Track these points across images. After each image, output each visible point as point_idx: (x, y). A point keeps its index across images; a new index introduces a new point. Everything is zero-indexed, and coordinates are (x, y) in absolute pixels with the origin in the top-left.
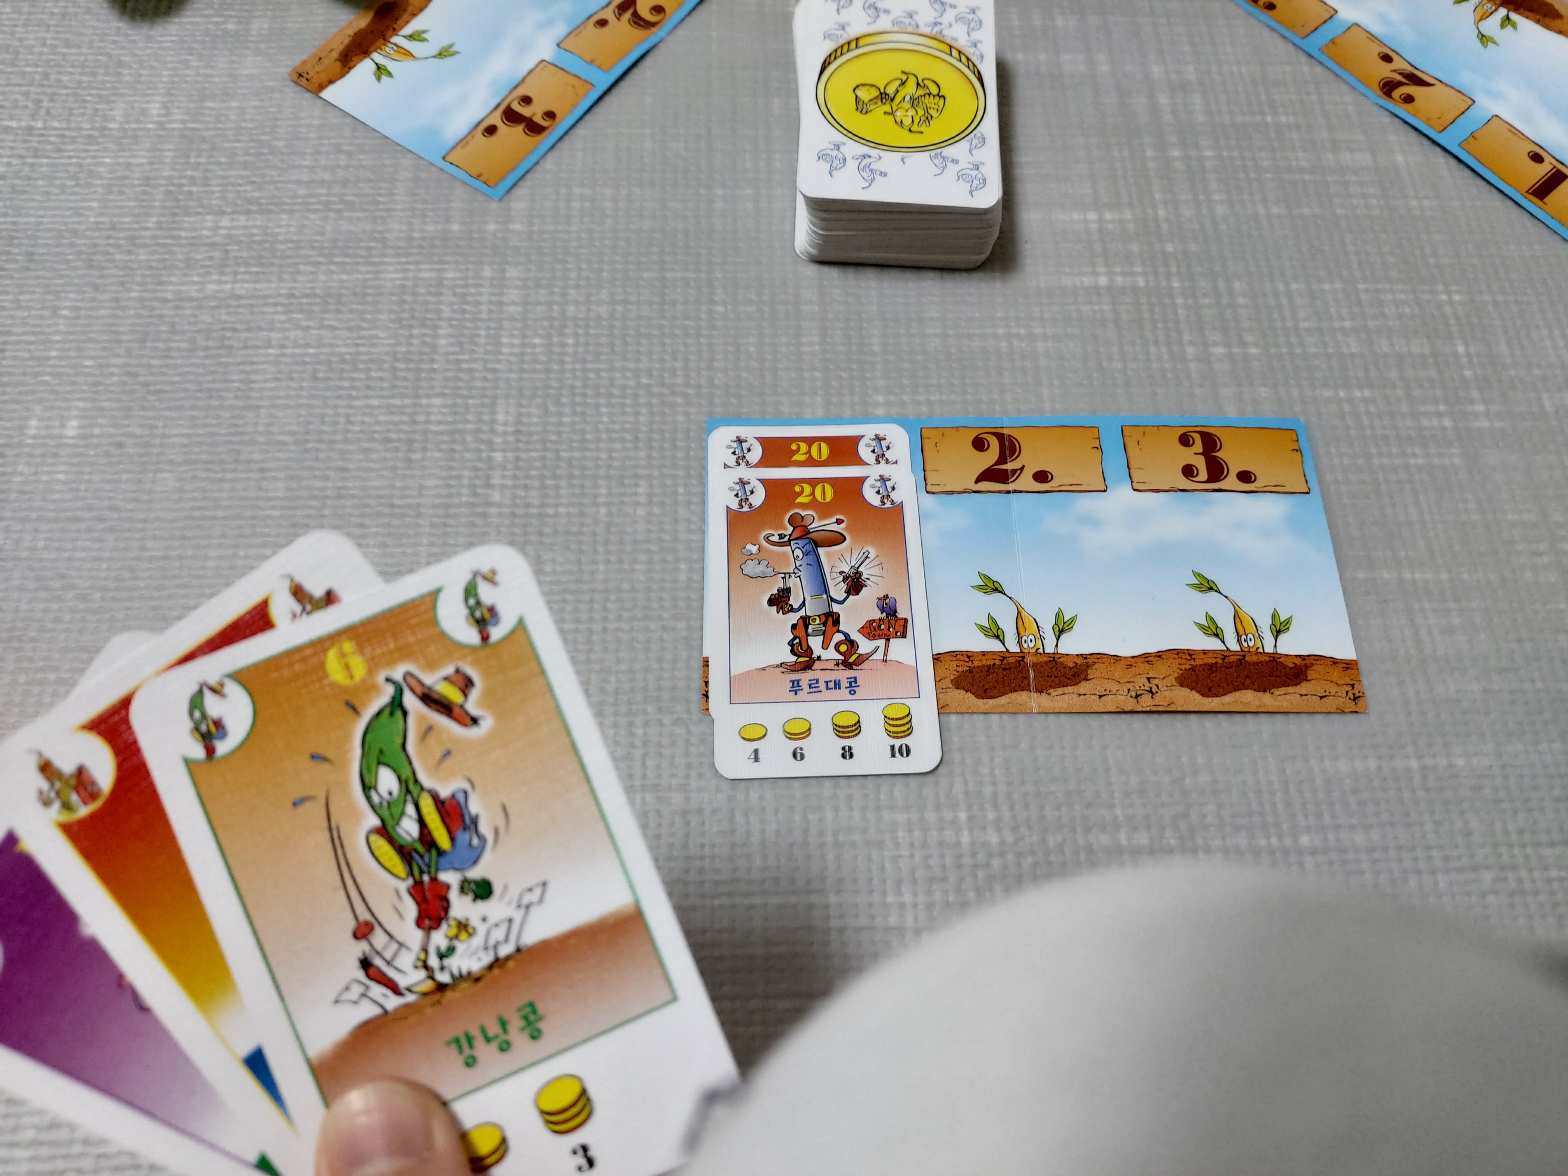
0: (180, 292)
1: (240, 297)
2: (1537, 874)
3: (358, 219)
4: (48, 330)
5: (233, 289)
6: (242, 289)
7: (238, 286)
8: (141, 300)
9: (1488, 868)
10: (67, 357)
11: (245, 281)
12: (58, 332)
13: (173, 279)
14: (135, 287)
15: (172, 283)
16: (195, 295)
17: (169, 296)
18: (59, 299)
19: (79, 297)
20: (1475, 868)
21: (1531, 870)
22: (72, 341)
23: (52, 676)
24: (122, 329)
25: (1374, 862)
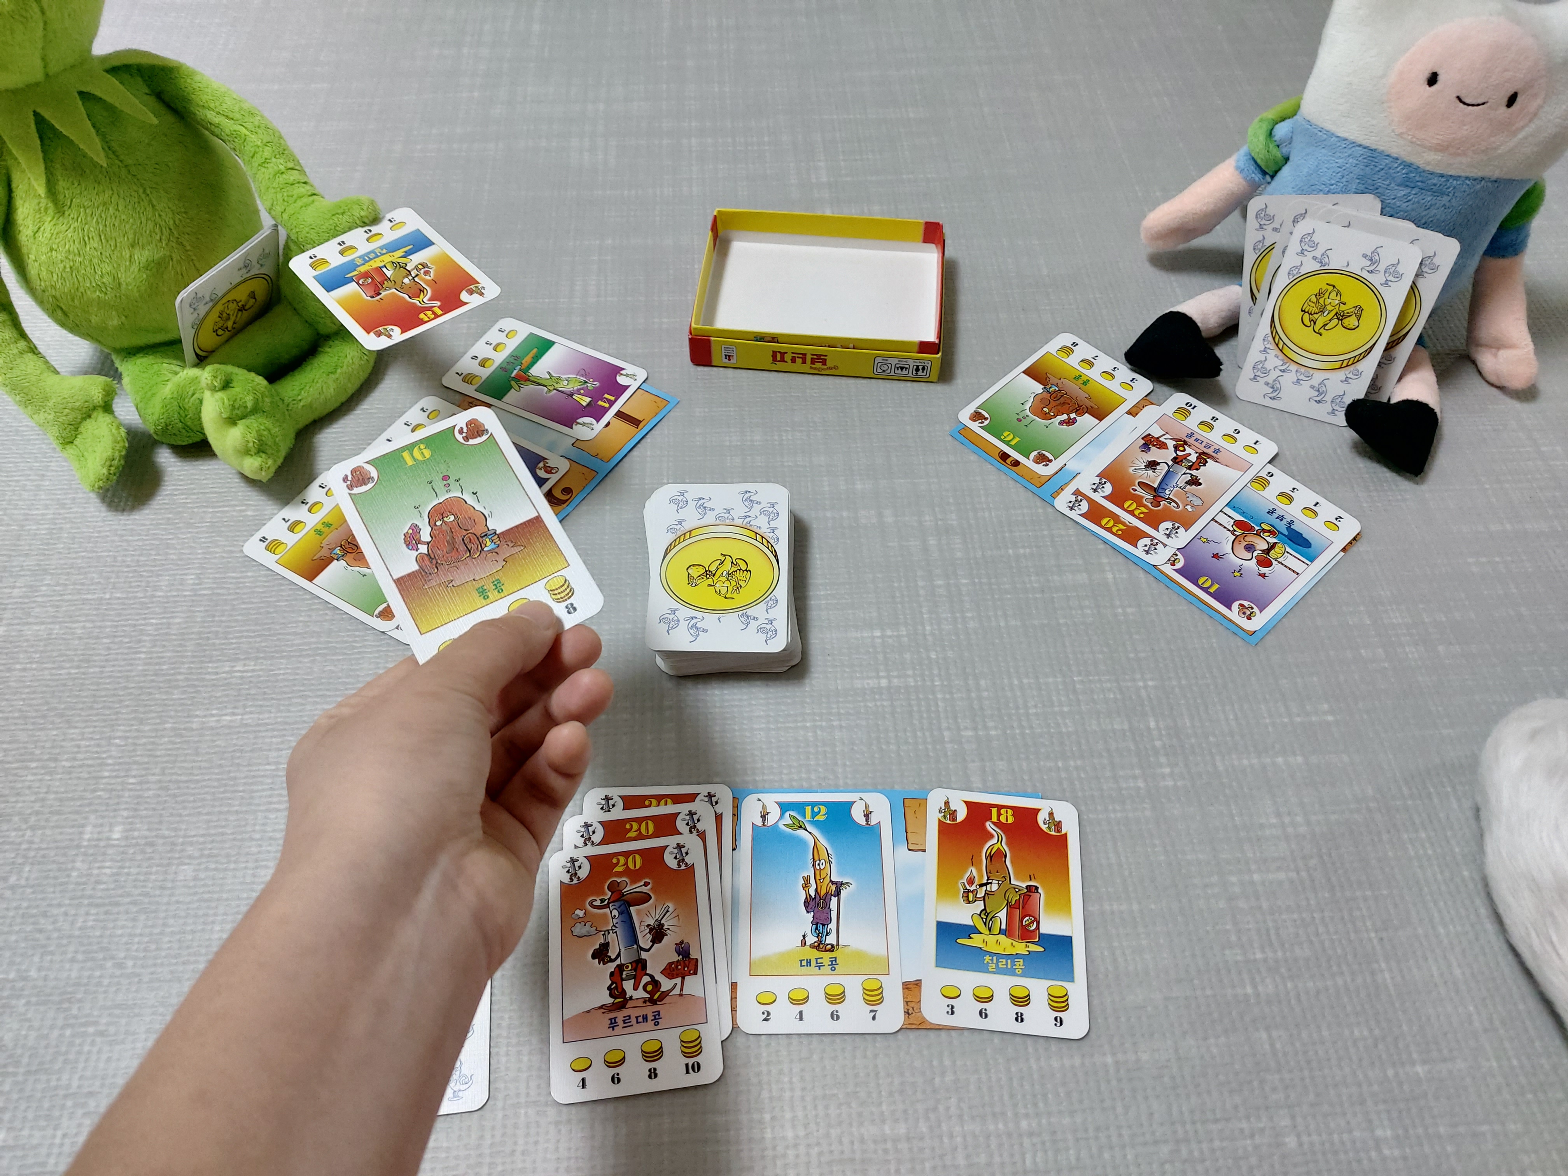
0: (204, 723)
1: (247, 725)
2: (1205, 1146)
3: (339, 660)
4: (104, 756)
5: (242, 719)
6: (248, 719)
7: (246, 717)
8: (174, 729)
9: (1166, 1142)
10: (116, 777)
11: (251, 713)
12: (110, 757)
13: (198, 713)
14: (170, 720)
15: (197, 716)
16: (213, 724)
17: (195, 726)
18: (113, 731)
19: (128, 729)
20: (1156, 1142)
21: (1200, 1142)
22: (120, 764)
23: (91, 1030)
24: (159, 753)
25: (1077, 1140)
